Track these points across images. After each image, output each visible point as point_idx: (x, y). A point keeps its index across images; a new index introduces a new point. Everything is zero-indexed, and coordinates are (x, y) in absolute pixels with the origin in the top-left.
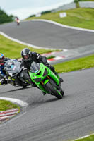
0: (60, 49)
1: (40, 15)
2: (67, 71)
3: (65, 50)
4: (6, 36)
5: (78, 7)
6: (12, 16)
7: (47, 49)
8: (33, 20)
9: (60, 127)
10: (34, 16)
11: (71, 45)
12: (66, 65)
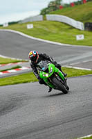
1: (7, 25)
5: (45, 19)
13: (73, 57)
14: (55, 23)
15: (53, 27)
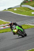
5: (21, 7)
13: (30, 21)
14: (24, 8)
15: (24, 9)
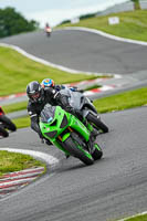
0: (110, 75)
1: (77, 21)
2: (120, 109)
3: (117, 76)
4: (23, 53)
5: (137, 8)
6: (33, 22)
7: (89, 74)
8: (67, 28)
9: (109, 197)
10: (68, 22)
11: (127, 67)
12: (117, 100)
